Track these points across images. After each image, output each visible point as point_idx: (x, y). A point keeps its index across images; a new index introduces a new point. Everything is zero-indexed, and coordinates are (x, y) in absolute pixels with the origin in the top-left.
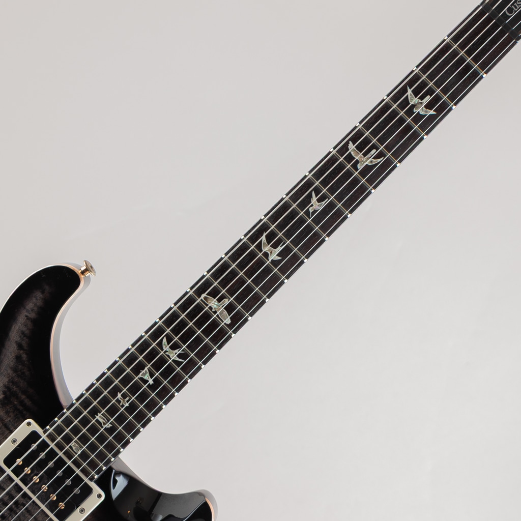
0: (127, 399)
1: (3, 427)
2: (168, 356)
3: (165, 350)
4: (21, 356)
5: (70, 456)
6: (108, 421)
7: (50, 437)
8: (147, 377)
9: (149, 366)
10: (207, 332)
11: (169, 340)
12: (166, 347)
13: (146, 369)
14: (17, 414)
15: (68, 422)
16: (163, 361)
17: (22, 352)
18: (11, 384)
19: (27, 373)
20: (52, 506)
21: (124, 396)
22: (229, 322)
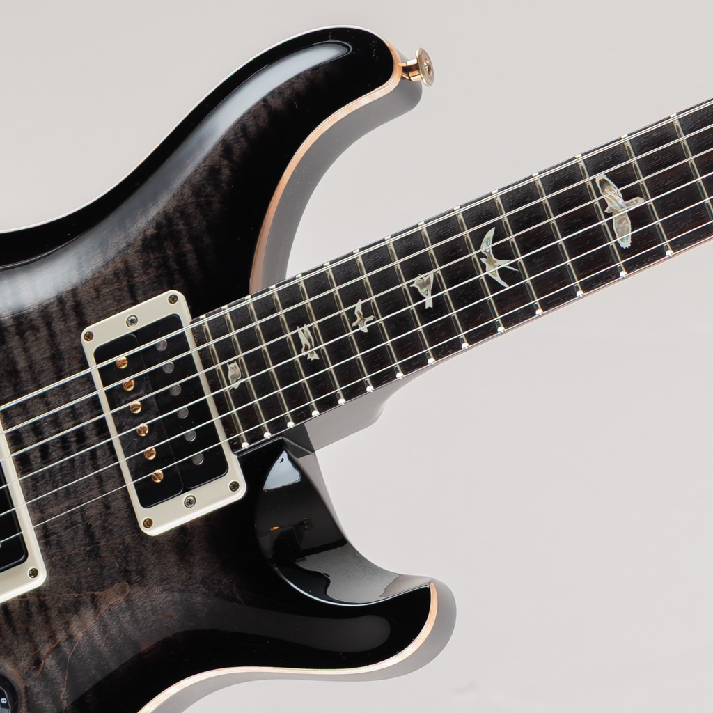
0: (371, 318)
1: (126, 289)
2: (484, 267)
4: (219, 169)
5: (215, 383)
6: (316, 346)
7: (200, 337)
8: (425, 289)
9: (439, 269)
11: (499, 234)
12: (487, 246)
13: (430, 274)
14: (161, 275)
15: (242, 317)
16: (468, 269)
17: (225, 162)
18: (179, 215)
19: (216, 206)
20: (140, 467)
21: (367, 310)
22: (626, 244)
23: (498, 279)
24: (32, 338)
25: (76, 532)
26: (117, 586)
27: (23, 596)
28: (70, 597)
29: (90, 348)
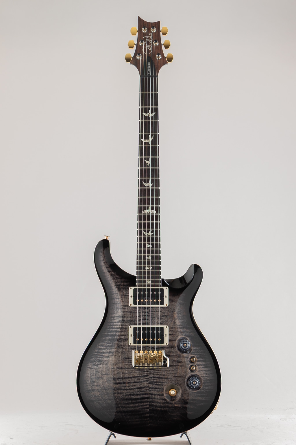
0: (149, 256)
1: (125, 296)
2: (149, 235)
3: (146, 235)
5: (149, 286)
6: (150, 267)
7: (140, 286)
8: (149, 246)
9: (147, 242)
10: (153, 220)
11: (145, 231)
12: (146, 234)
13: (147, 244)
14: (125, 290)
15: (140, 277)
16: (149, 238)
17: (111, 272)
19: (118, 276)
20: (157, 303)
21: (148, 256)
22: (155, 212)
23: (152, 234)
24: (126, 316)
25: (162, 318)
26: (174, 314)
27: (169, 331)
28: (172, 323)
29: (133, 305)
